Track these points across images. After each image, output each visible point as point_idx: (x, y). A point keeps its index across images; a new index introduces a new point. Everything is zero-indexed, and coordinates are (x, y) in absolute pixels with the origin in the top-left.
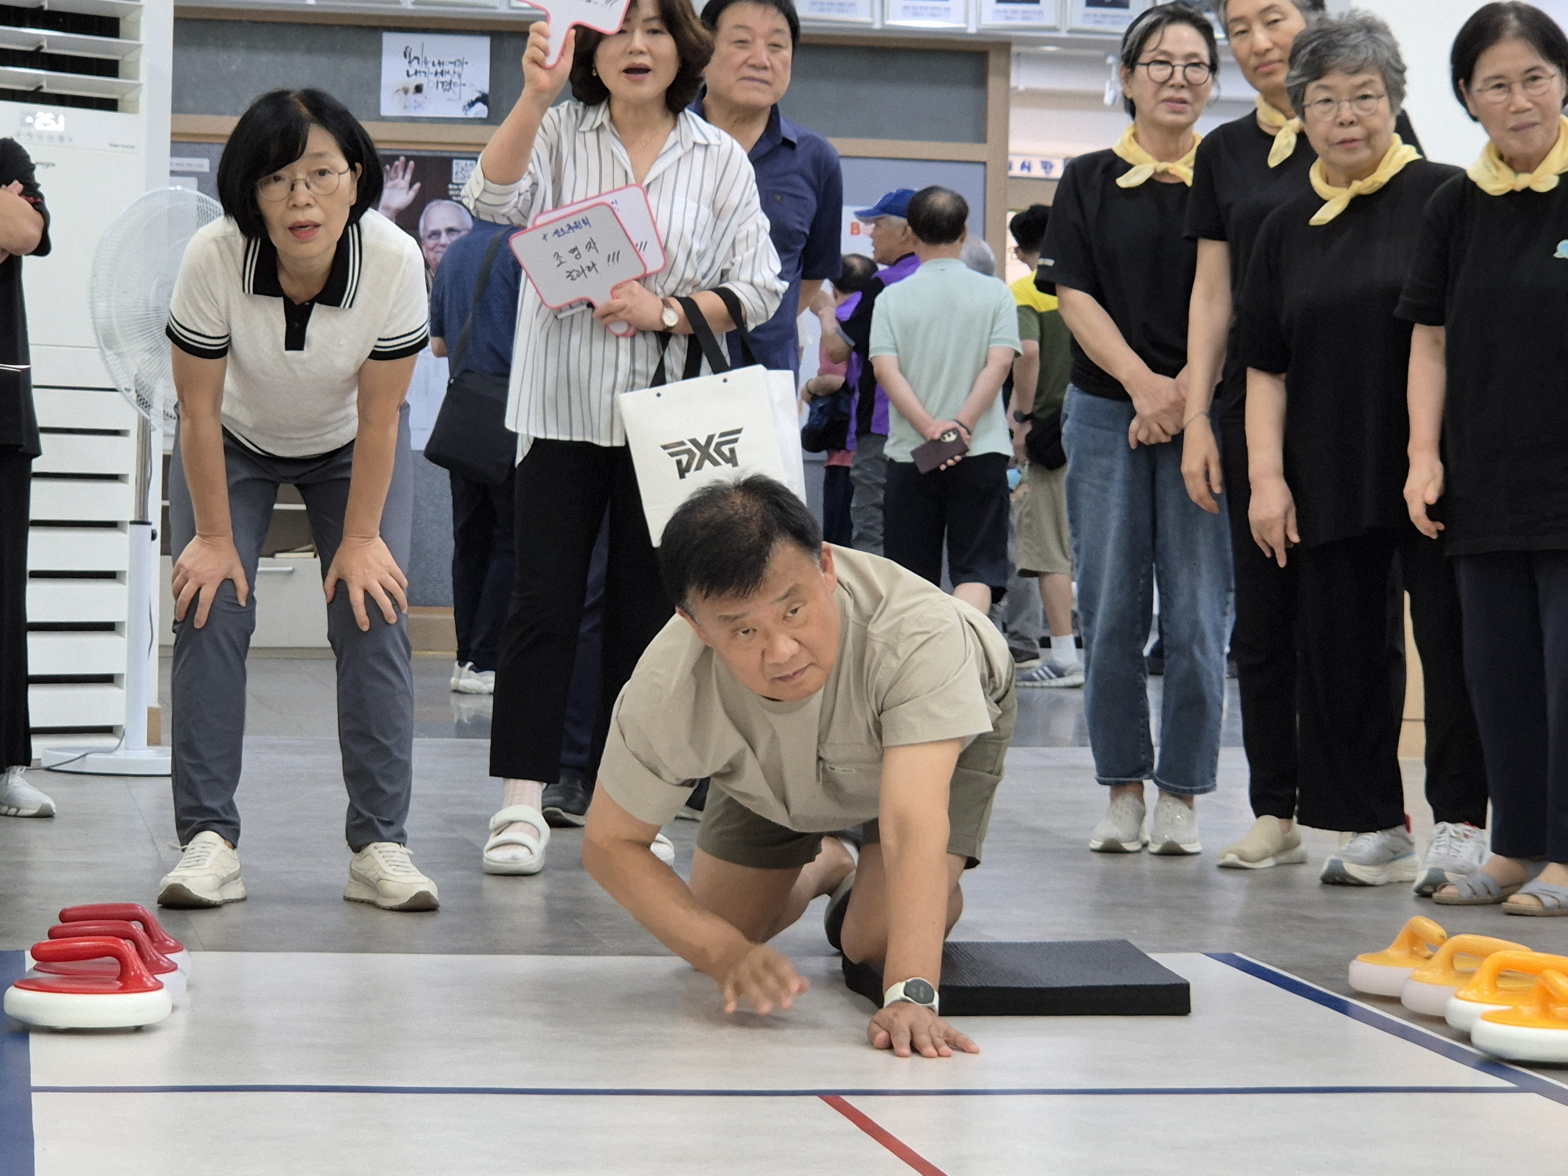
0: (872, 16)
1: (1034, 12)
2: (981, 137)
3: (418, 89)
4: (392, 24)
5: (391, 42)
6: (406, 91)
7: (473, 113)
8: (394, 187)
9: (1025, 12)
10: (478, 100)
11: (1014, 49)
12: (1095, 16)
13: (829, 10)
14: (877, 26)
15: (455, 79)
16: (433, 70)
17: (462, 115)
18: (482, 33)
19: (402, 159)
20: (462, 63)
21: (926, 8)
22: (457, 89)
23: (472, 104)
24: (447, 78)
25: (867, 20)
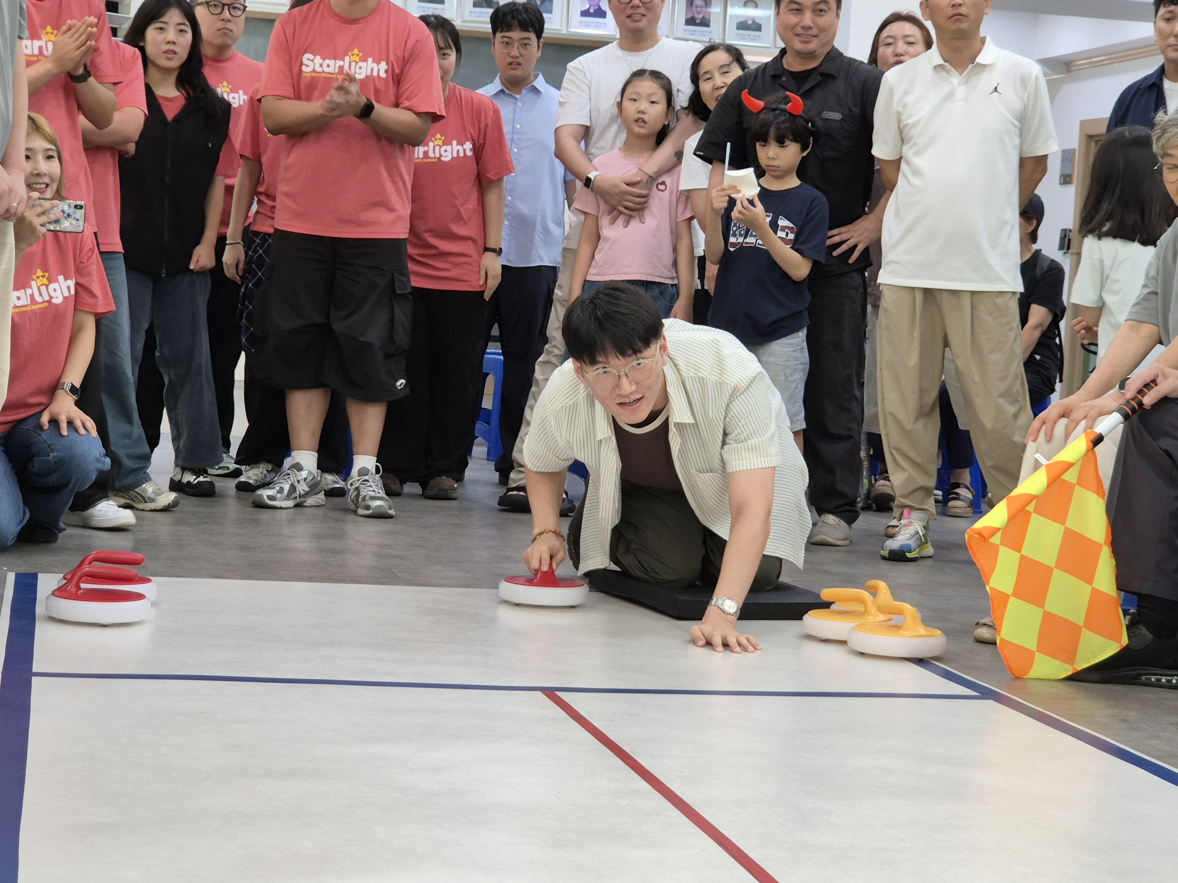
0: (561, 26)
12: (690, 30)
14: (564, 32)
21: (593, 23)
25: (559, 28)
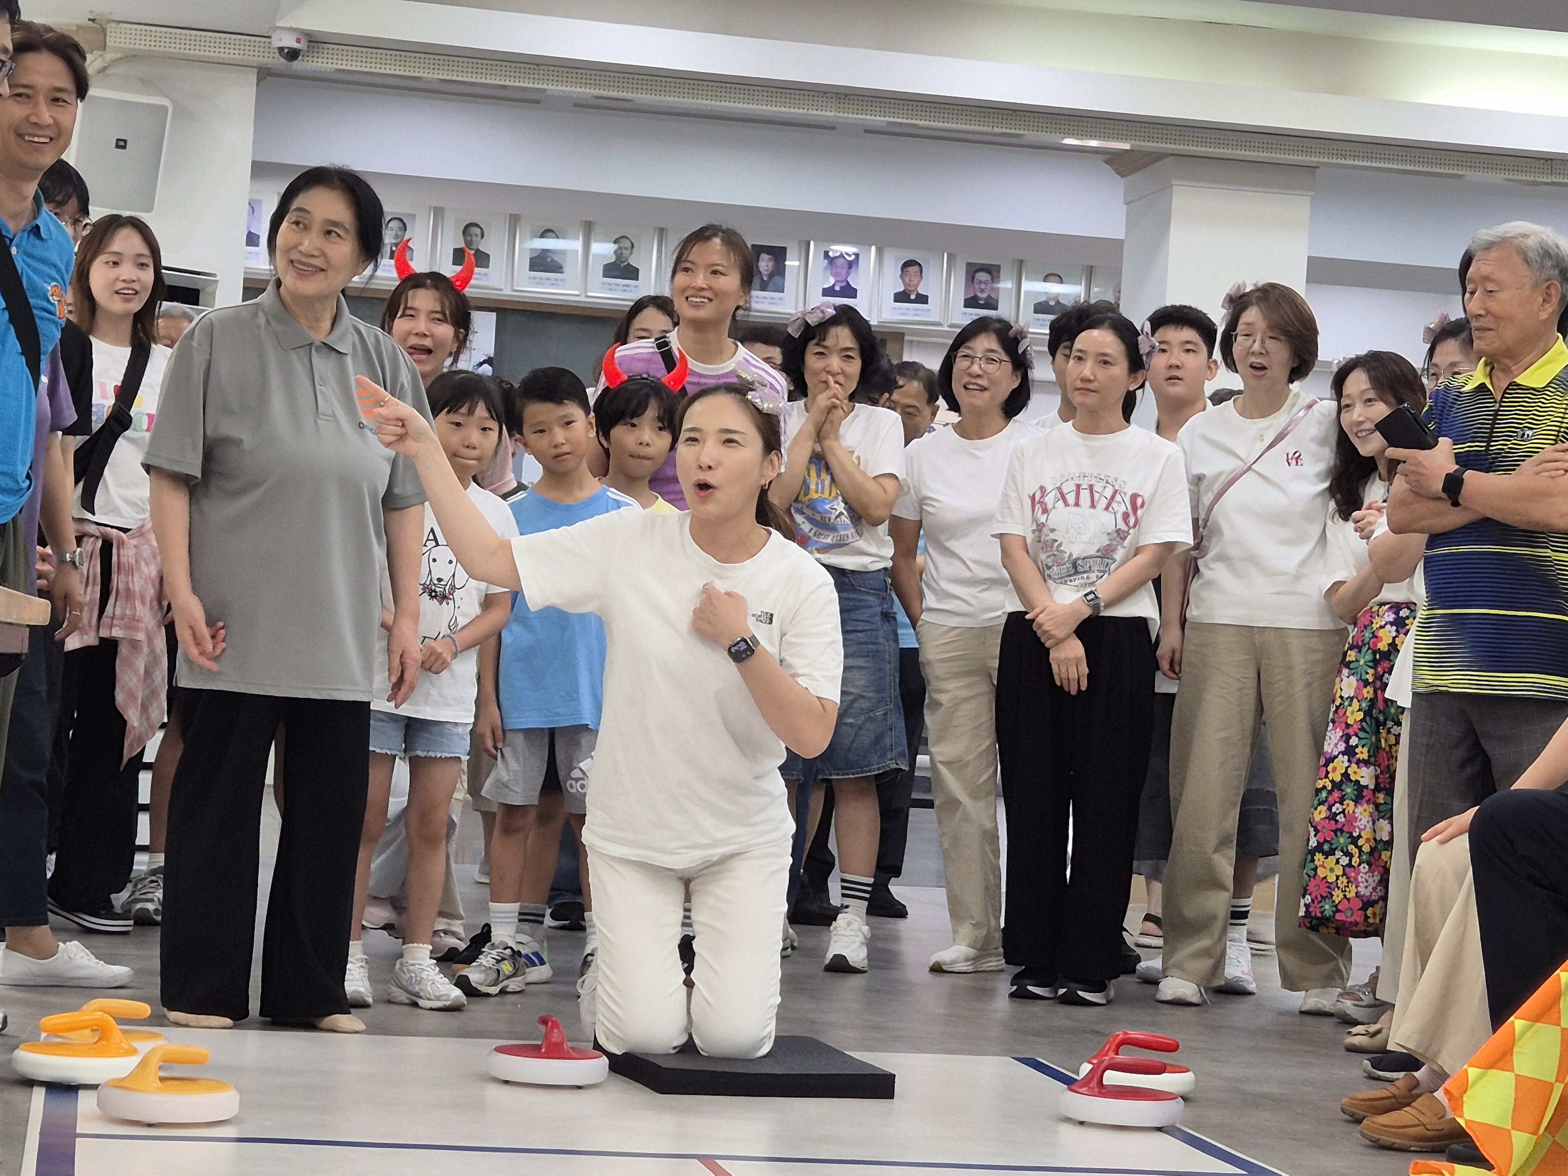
1: (923, 310)
9: (916, 310)
10: (484, 362)
11: (906, 338)
13: (763, 303)
18: (491, 310)
23: (481, 364)
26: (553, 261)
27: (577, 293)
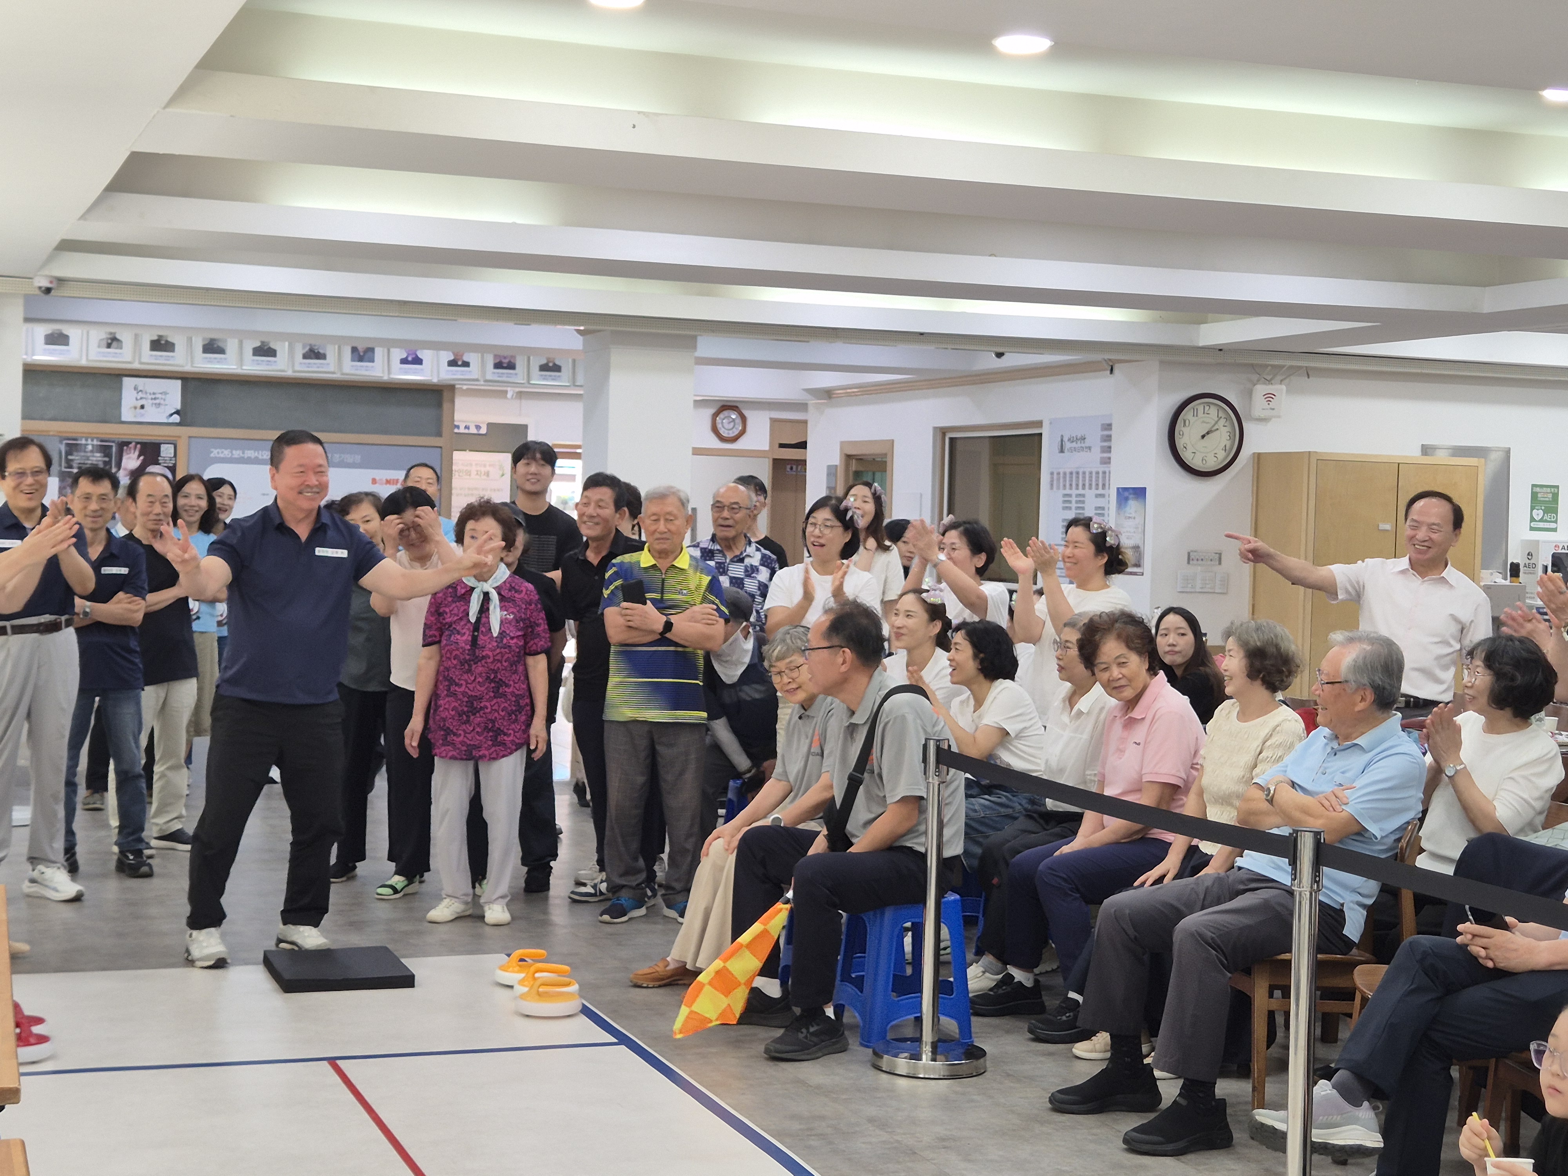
2: (439, 434)
3: (142, 407)
4: (128, 373)
5: (128, 383)
6: (135, 408)
7: (171, 420)
8: (129, 458)
10: (175, 413)
14: (386, 378)
15: (162, 402)
16: (150, 397)
17: (166, 421)
18: (177, 379)
19: (133, 444)
20: (165, 393)
22: (162, 407)
23: (171, 415)
24: (157, 401)
25: (380, 375)
26: (218, 347)
27: (234, 367)
